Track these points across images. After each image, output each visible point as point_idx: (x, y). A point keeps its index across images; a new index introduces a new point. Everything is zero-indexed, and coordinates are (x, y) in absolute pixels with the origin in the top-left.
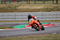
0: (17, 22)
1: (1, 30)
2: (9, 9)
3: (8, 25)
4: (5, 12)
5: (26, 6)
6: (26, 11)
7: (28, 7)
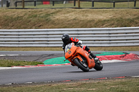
0: (51, 50)
1: (15, 67)
2: (33, 20)
3: (31, 56)
4: (22, 26)
5: (73, 13)
6: (72, 24)
7: (77, 15)
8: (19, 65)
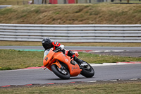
2: (138, 15)
8: (124, 61)
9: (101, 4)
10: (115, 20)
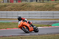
3: (46, 23)
8: (41, 26)
9: (32, 3)
10: (38, 9)
